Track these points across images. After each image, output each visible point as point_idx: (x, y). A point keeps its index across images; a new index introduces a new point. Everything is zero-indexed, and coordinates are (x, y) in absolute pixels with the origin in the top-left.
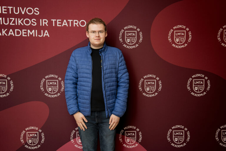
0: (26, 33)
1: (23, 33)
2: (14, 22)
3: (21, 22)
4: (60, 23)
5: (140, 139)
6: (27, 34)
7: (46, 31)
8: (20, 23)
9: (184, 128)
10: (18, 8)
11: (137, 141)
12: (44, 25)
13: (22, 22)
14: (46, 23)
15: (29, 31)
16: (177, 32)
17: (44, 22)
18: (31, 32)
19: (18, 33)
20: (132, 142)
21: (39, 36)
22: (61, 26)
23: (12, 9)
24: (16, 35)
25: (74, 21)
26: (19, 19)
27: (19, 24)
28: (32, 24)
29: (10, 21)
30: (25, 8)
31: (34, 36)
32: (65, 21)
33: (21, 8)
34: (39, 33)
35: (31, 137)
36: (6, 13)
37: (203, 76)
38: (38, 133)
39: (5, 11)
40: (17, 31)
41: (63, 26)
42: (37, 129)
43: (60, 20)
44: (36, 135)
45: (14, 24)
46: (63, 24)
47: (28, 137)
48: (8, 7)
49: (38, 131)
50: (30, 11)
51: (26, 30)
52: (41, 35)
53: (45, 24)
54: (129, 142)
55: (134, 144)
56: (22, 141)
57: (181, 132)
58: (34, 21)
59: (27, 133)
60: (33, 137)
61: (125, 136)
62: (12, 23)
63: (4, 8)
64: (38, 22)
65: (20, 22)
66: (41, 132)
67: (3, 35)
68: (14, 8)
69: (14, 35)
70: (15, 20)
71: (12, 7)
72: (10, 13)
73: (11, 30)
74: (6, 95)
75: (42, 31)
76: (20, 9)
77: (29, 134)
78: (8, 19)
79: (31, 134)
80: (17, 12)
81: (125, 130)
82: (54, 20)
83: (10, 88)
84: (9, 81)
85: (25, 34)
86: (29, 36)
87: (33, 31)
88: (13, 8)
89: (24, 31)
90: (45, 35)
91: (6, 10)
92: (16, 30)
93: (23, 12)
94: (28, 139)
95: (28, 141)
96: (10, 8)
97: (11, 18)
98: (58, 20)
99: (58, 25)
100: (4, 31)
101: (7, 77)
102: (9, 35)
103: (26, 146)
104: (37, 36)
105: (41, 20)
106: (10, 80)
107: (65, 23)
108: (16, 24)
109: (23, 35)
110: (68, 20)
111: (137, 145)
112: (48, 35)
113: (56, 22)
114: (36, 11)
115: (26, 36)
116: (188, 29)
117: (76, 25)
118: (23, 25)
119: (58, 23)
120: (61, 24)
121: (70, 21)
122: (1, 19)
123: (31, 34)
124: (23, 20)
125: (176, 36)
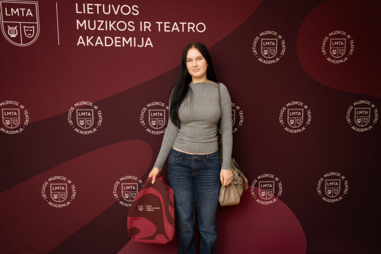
0: (120, 42)
1: (116, 42)
2: (103, 27)
3: (113, 25)
4: (169, 27)
5: (280, 192)
6: (121, 44)
7: (149, 39)
8: (112, 28)
9: (341, 176)
10: (110, 5)
11: (276, 195)
12: (145, 30)
13: (115, 25)
14: (148, 27)
15: (124, 39)
16: (334, 41)
17: (146, 26)
18: (127, 41)
19: (109, 42)
20: (268, 197)
21: (138, 46)
22: (169, 31)
23: (101, 8)
24: (106, 45)
25: (189, 24)
26: (110, 22)
27: (110, 29)
28: (129, 29)
29: (98, 24)
30: (119, 6)
31: (131, 46)
32: (175, 24)
33: (113, 6)
34: (139, 42)
35: (128, 190)
36: (93, 13)
37: (369, 103)
38: (137, 184)
39: (90, 11)
40: (107, 39)
41: (172, 31)
42: (136, 178)
43: (169, 23)
44: (134, 188)
45: (103, 29)
46: (173, 29)
47: (124, 190)
48: (95, 5)
49: (137, 181)
50: (126, 10)
51: (120, 38)
52: (141, 44)
53: (147, 29)
54: (265, 197)
55: (272, 199)
56: (116, 195)
57: (336, 181)
58: (131, 24)
59: (122, 184)
60: (130, 190)
61: (259, 189)
62: (101, 28)
63: (90, 7)
64: (137, 26)
65: (111, 25)
66: (142, 184)
67: (88, 45)
68: (104, 5)
69: (103, 45)
70: (104, 24)
71: (100, 5)
72: (98, 13)
73: (99, 38)
74: (93, 131)
75: (143, 38)
76: (111, 7)
77: (126, 186)
78: (95, 21)
79: (128, 186)
80: (107, 11)
81: (258, 180)
82: (159, 23)
83: (98, 121)
84: (96, 112)
85: (118, 44)
86: (124, 46)
87: (130, 39)
88: (102, 6)
89: (118, 40)
90: (147, 44)
91: (92, 9)
93: (116, 11)
94: (124, 193)
95: (124, 195)
96: (98, 5)
97: (98, 21)
98: (165, 23)
99: (165, 31)
100: (89, 39)
101: (93, 105)
102: (96, 45)
103: (121, 202)
104: (135, 46)
105: (141, 23)
106: (98, 110)
107: (175, 27)
108: (106, 29)
109: (116, 45)
110: (181, 23)
111: (275, 200)
112: (151, 44)
113: (162, 26)
114: (134, 10)
115: (120, 46)
116: (349, 37)
117: (191, 30)
118: (115, 30)
119: (165, 27)
120: (170, 29)
121: (183, 23)
122: (85, 21)
123: (127, 43)
124: (116, 23)
125: (332, 46)
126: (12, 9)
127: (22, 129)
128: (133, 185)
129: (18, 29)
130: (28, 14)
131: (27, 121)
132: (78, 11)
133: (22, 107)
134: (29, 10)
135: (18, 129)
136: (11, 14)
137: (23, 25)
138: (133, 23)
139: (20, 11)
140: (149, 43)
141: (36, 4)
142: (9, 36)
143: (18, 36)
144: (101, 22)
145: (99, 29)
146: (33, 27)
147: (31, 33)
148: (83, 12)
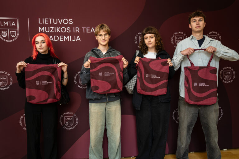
2: (53, 30)
3: (59, 30)
6: (63, 39)
7: (78, 36)
10: (57, 19)
12: (76, 32)
13: (60, 30)
14: (78, 30)
15: (65, 37)
16: (177, 37)
19: (56, 38)
21: (73, 40)
23: (52, 20)
24: (55, 40)
26: (57, 28)
27: (57, 32)
28: (67, 31)
29: (51, 29)
30: (62, 19)
31: (69, 40)
32: (93, 28)
34: (73, 38)
36: (48, 23)
39: (46, 22)
42: (72, 113)
43: (89, 28)
44: (71, 119)
45: (53, 32)
46: (92, 31)
47: (66, 120)
48: (49, 19)
49: (73, 115)
50: (66, 22)
51: (62, 36)
52: (74, 40)
53: (77, 31)
56: (61, 123)
58: (68, 29)
59: (64, 117)
60: (69, 120)
63: (46, 20)
64: (72, 30)
65: (58, 30)
66: (76, 116)
68: (54, 19)
69: (53, 40)
70: (54, 29)
72: (51, 23)
73: (51, 36)
75: (75, 36)
76: (58, 20)
77: (66, 118)
78: (49, 28)
79: (68, 118)
80: (55, 22)
82: (84, 28)
85: (61, 39)
86: (64, 40)
87: (68, 37)
89: (61, 37)
90: (77, 39)
92: (55, 36)
93: (60, 22)
95: (66, 123)
96: (51, 19)
98: (87, 28)
99: (87, 32)
103: (64, 127)
104: (71, 40)
105: (74, 28)
108: (55, 32)
109: (60, 40)
112: (79, 39)
113: (86, 29)
114: (70, 21)
115: (63, 40)
116: (185, 35)
118: (60, 32)
119: (87, 30)
120: (90, 31)
122: (43, 28)
123: (67, 39)
124: (60, 29)
125: (177, 40)
126: (4, 22)
127: (8, 87)
128: (70, 117)
129: (7, 32)
130: (13, 24)
131: (11, 82)
132: (40, 22)
133: (9, 75)
134: (13, 22)
135: (6, 87)
136: (3, 25)
137: (10, 30)
138: (70, 28)
139: (9, 23)
140: (78, 38)
141: (17, 19)
142: (2, 36)
143: (7, 36)
144: (52, 28)
145: (51, 32)
146: (16, 31)
147: (14, 34)
148: (42, 23)
